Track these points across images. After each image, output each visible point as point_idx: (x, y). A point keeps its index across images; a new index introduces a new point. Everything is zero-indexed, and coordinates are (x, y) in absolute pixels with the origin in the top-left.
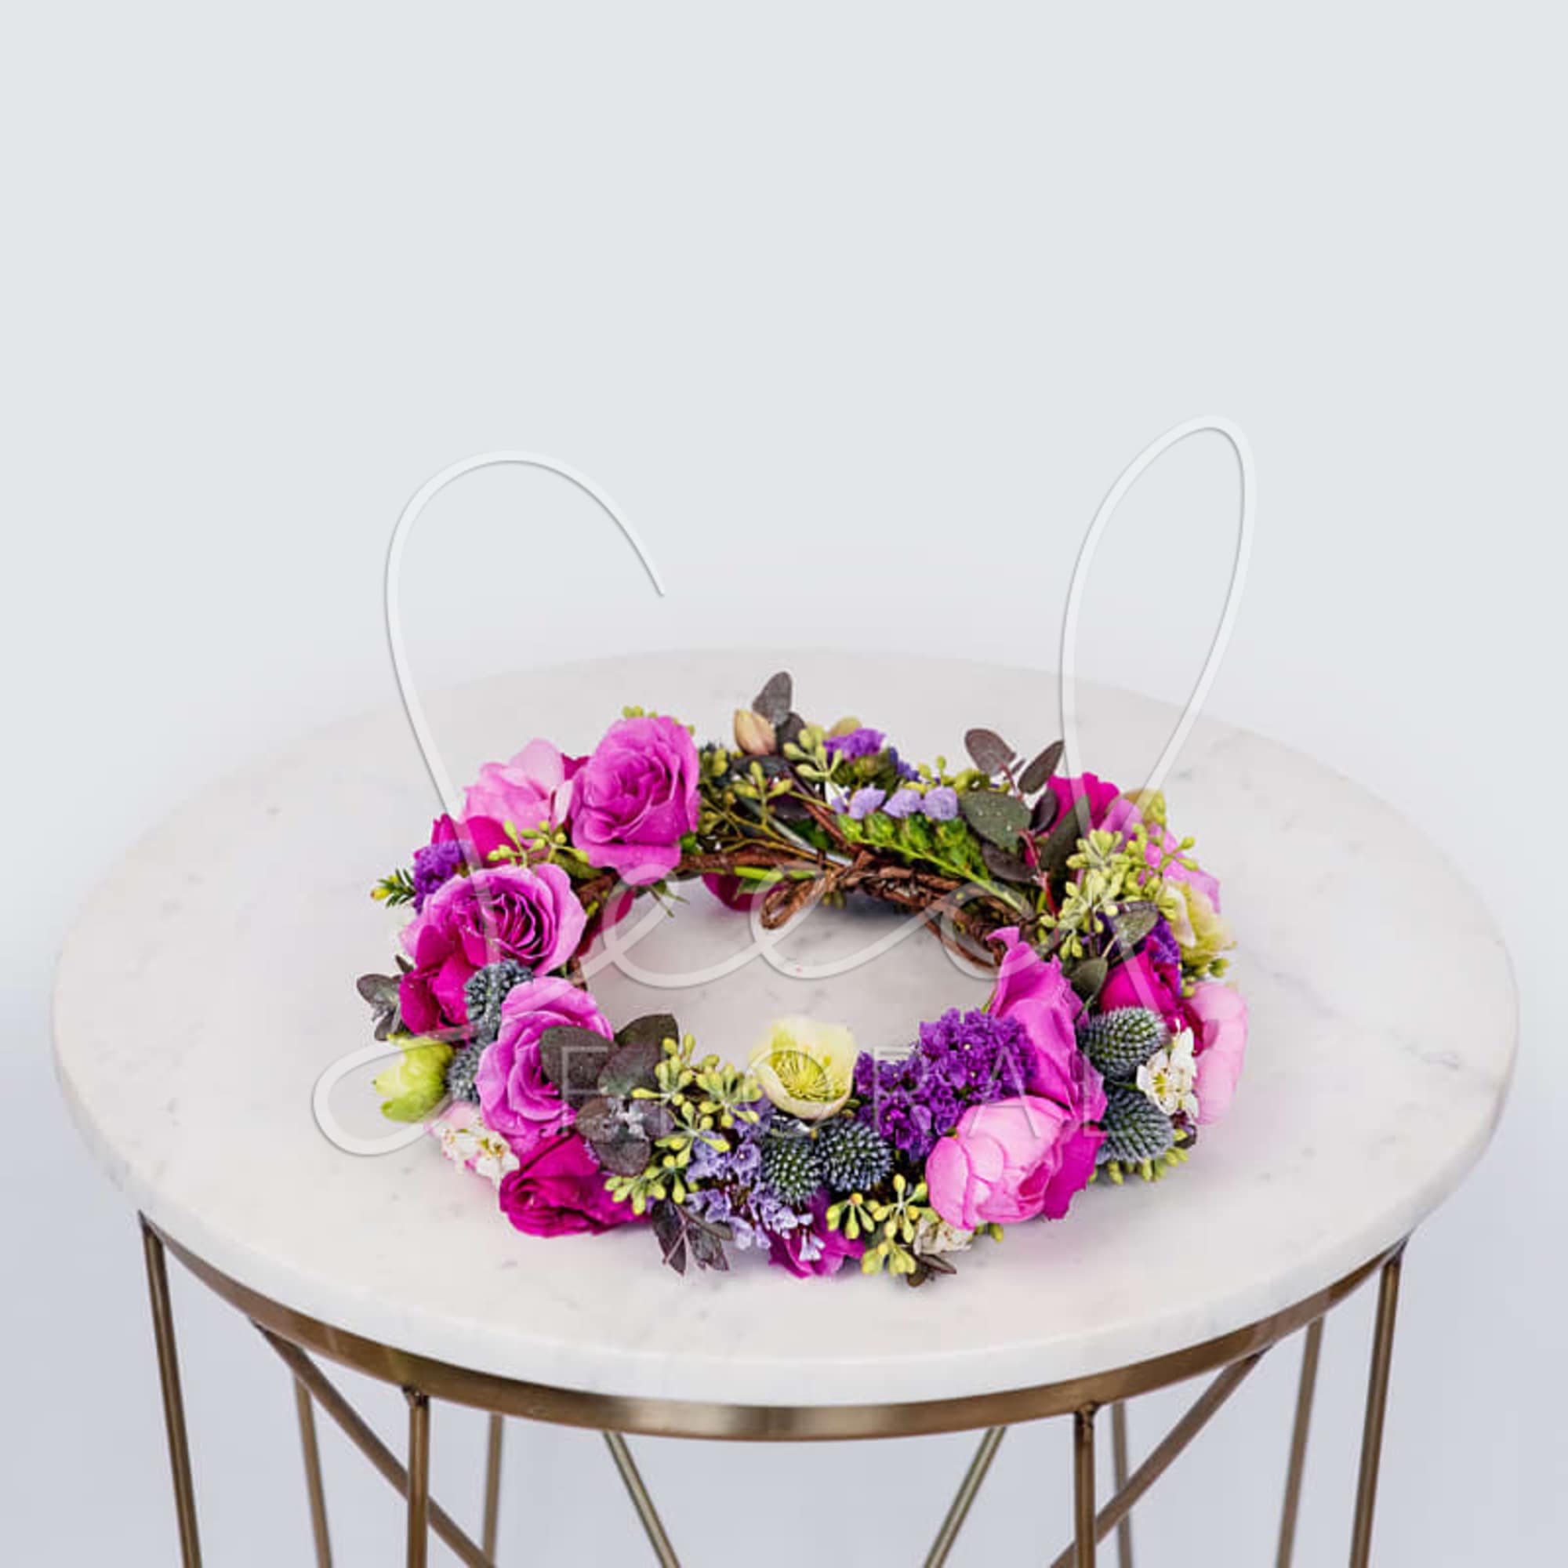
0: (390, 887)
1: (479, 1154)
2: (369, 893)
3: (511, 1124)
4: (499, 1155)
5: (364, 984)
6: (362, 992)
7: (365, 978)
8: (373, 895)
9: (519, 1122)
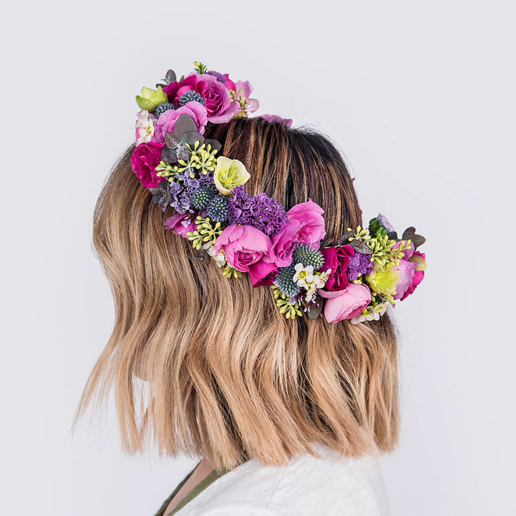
0: (200, 67)
1: (145, 128)
2: (195, 61)
3: (158, 133)
4: (148, 134)
5: (170, 71)
6: (168, 72)
7: (172, 71)
8: (195, 62)
9: (160, 135)
